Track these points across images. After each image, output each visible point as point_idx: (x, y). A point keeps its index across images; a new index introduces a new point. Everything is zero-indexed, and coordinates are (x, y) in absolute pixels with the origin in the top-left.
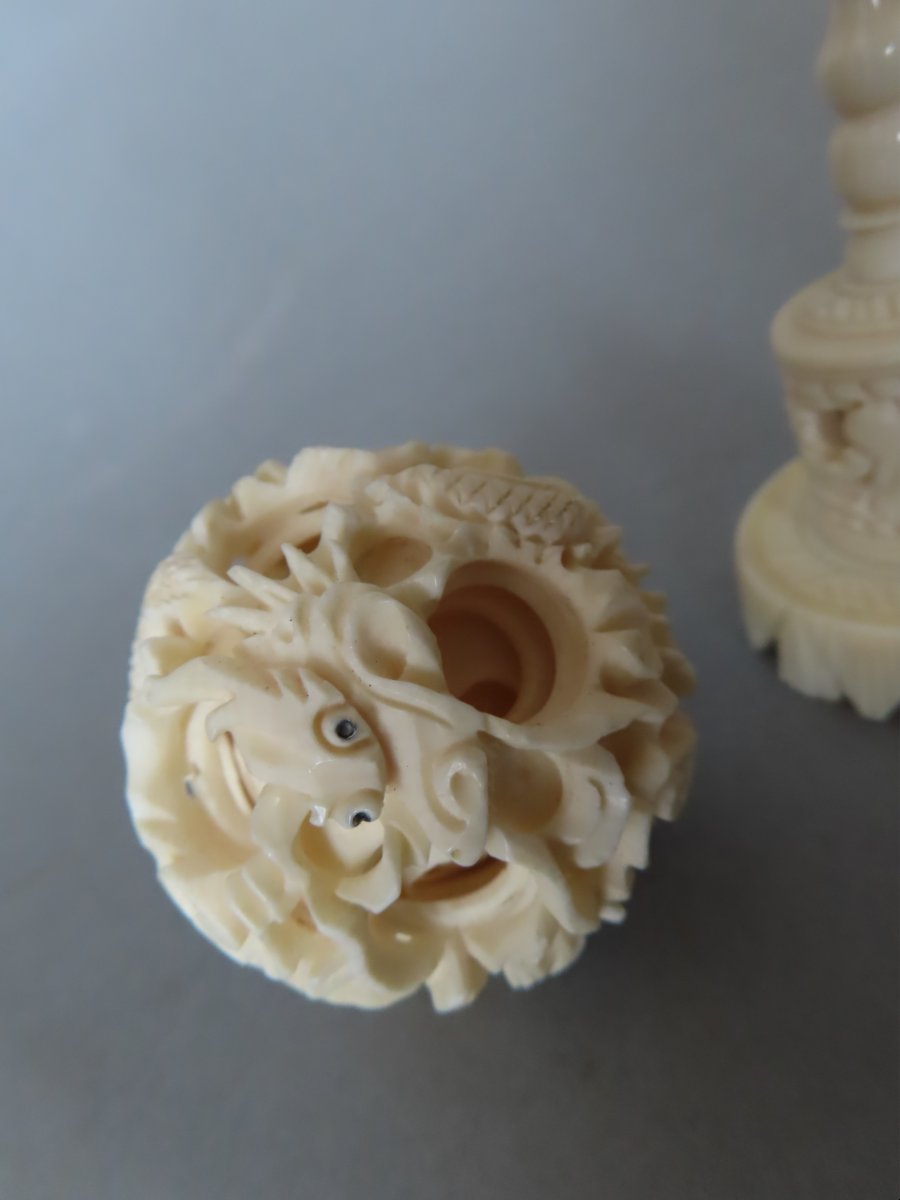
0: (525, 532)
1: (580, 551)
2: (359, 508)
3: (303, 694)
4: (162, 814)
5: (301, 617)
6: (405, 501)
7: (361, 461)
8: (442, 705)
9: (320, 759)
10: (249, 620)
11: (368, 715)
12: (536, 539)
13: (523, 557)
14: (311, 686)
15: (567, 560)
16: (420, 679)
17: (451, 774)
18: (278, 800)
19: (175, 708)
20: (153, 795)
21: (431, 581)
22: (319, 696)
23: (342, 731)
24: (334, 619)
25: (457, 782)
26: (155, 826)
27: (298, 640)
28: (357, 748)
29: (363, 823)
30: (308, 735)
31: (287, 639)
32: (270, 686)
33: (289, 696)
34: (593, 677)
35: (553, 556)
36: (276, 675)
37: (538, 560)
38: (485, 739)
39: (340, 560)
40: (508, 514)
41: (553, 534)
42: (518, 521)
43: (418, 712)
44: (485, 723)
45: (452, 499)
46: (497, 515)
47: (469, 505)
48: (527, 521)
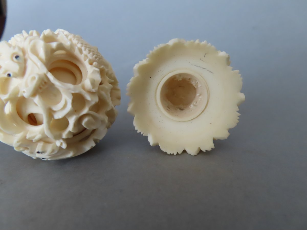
0: (84, 52)
3: (14, 49)
5: (26, 39)
6: (64, 36)
8: (40, 64)
9: (9, 60)
12: (86, 56)
13: (82, 57)
14: (17, 49)
15: (91, 63)
17: (33, 76)
21: (54, 44)
22: (17, 51)
23: (16, 57)
28: (17, 63)
30: (9, 55)
32: (10, 46)
33: (12, 48)
35: (88, 60)
37: (85, 60)
38: (45, 76)
39: (42, 37)
40: (82, 46)
41: (90, 56)
42: (83, 48)
43: (35, 63)
44: (47, 73)
45: (73, 39)
46: (79, 45)
47: (75, 41)
48: (85, 50)
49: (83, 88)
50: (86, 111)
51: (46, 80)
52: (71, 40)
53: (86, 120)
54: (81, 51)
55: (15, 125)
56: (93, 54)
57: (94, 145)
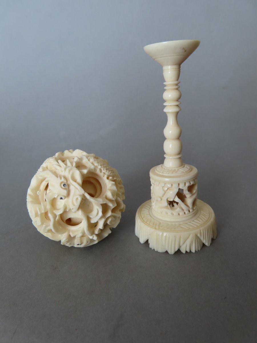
0: (103, 171)
1: (110, 178)
2: (81, 159)
3: (61, 178)
4: (32, 194)
5: (65, 169)
6: (87, 160)
7: (85, 153)
8: (79, 188)
9: (60, 188)
10: (58, 168)
11: (69, 186)
12: (104, 173)
13: (101, 175)
14: (62, 178)
15: (108, 178)
16: (78, 184)
17: (77, 197)
18: (51, 194)
19: (42, 178)
20: (32, 191)
21: (85, 171)
22: (63, 180)
23: (64, 185)
24: (70, 171)
25: (77, 199)
26: (30, 195)
27: (64, 172)
28: (65, 189)
29: (62, 200)
30: (59, 184)
31: (62, 172)
32: (57, 177)
33: (59, 178)
34: (104, 196)
35: (106, 176)
36: (58, 176)
37: (104, 177)
38: (84, 195)
39: (74, 164)
40: (101, 168)
41: (107, 173)
42: (102, 169)
43: (76, 187)
44: (85, 193)
45: (94, 162)
46: (99, 167)
47: (96, 164)
48: (104, 170)
49: (106, 198)
50: (109, 214)
51: (84, 198)
52: (92, 163)
53: (110, 220)
54: (101, 170)
55: (60, 227)
56: (109, 171)
57: (110, 232)
